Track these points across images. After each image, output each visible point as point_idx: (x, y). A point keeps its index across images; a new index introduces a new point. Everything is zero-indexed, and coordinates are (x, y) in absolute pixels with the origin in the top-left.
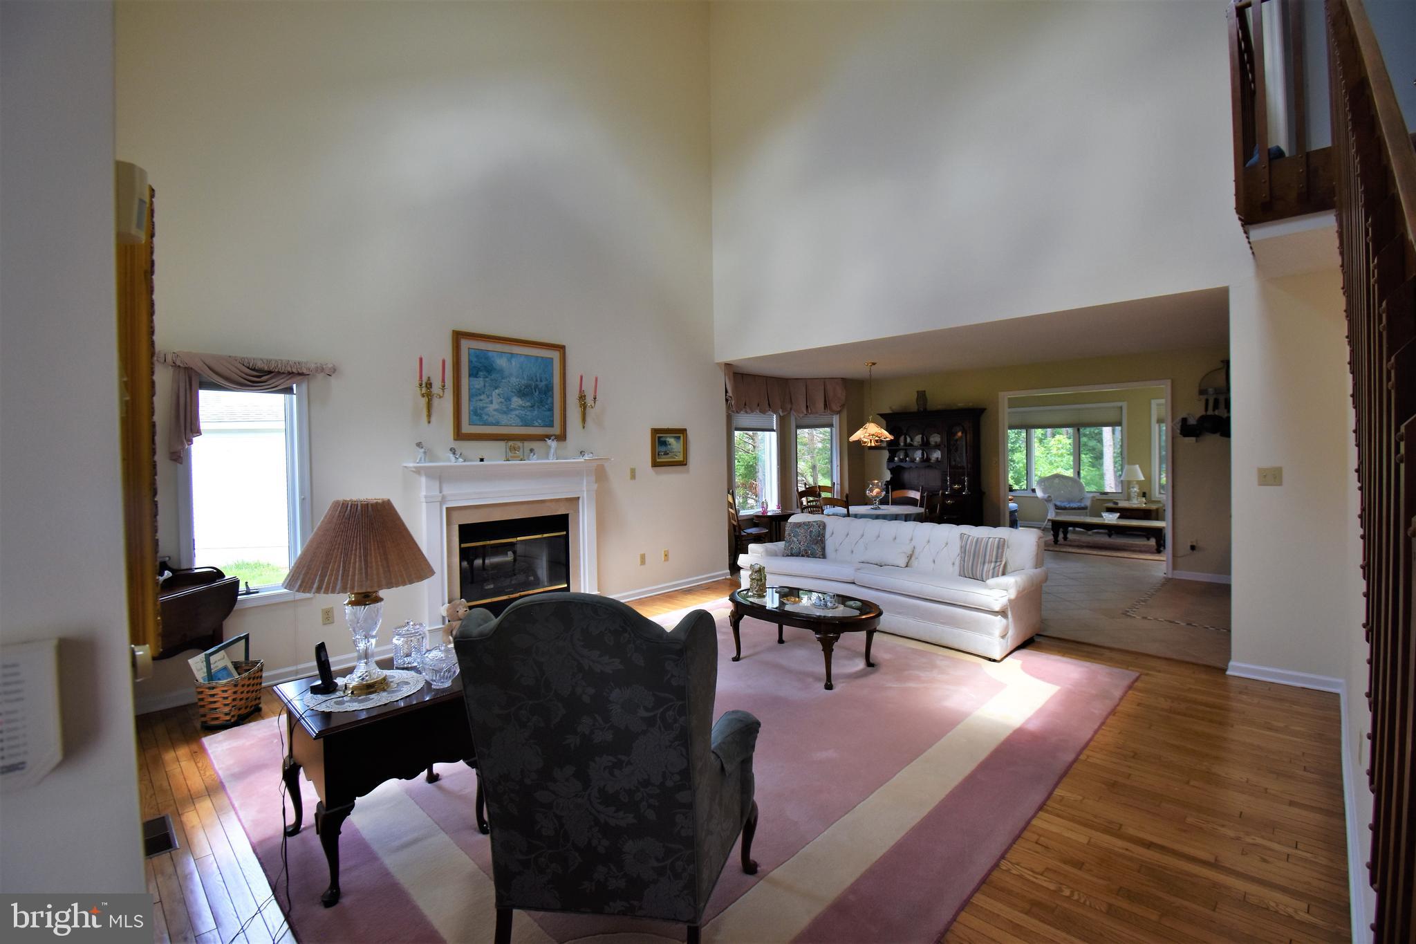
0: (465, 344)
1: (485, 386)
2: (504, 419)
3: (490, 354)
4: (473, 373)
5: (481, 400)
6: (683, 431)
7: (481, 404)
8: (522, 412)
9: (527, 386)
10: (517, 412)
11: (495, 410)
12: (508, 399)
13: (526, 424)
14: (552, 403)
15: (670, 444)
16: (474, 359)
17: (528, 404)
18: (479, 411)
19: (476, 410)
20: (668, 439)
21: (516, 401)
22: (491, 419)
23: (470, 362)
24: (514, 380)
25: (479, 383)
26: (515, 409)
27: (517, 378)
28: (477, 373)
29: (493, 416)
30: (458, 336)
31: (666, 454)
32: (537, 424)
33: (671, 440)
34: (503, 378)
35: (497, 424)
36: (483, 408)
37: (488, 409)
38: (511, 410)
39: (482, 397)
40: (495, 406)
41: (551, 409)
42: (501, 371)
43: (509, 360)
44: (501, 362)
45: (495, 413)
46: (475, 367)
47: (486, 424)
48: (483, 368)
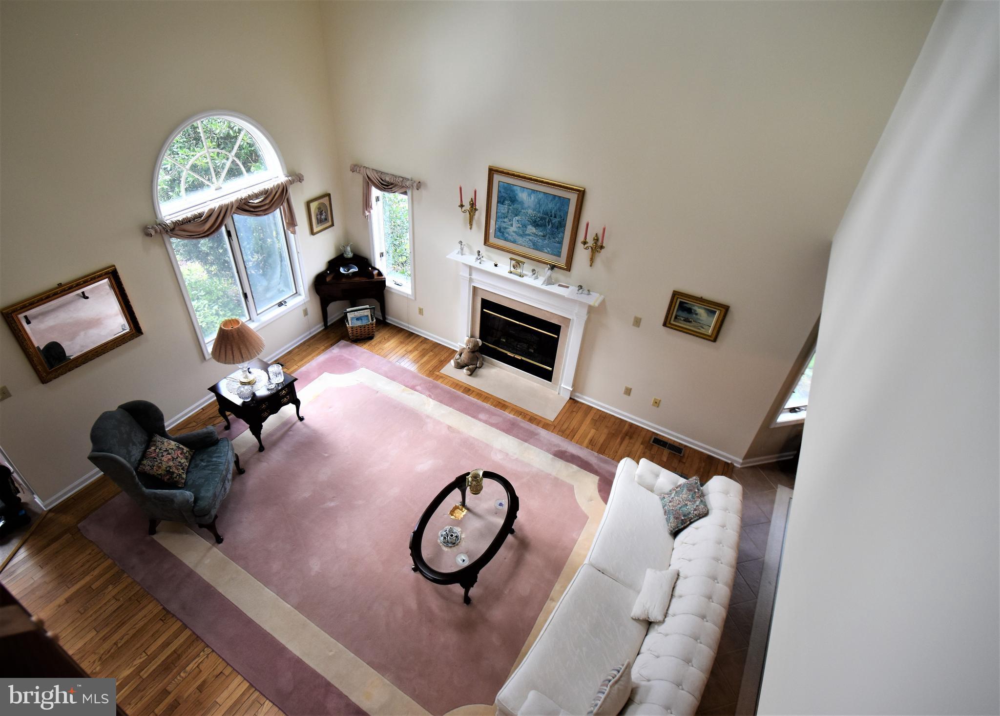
0: (497, 178)
1: (508, 212)
2: (520, 240)
3: (515, 188)
4: (501, 201)
5: (504, 222)
6: (725, 309)
7: (504, 225)
8: (534, 239)
9: (542, 219)
10: (531, 238)
11: (514, 232)
12: (525, 226)
13: (536, 247)
14: (563, 238)
15: (697, 314)
16: (502, 190)
17: (541, 234)
18: (502, 230)
19: (501, 228)
20: (696, 308)
21: (531, 229)
22: (510, 237)
23: (499, 192)
24: (530, 211)
25: (504, 209)
26: (529, 235)
27: (534, 211)
28: (504, 201)
29: (512, 236)
30: (492, 171)
31: (687, 320)
32: (546, 251)
33: (701, 312)
34: (523, 209)
35: (514, 242)
36: (506, 228)
37: (509, 230)
38: (526, 235)
39: (506, 220)
40: (514, 229)
41: (561, 243)
42: (522, 203)
43: (529, 195)
44: (523, 196)
45: (514, 234)
46: (502, 196)
47: (506, 239)
48: (508, 197)
